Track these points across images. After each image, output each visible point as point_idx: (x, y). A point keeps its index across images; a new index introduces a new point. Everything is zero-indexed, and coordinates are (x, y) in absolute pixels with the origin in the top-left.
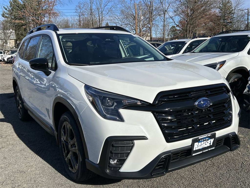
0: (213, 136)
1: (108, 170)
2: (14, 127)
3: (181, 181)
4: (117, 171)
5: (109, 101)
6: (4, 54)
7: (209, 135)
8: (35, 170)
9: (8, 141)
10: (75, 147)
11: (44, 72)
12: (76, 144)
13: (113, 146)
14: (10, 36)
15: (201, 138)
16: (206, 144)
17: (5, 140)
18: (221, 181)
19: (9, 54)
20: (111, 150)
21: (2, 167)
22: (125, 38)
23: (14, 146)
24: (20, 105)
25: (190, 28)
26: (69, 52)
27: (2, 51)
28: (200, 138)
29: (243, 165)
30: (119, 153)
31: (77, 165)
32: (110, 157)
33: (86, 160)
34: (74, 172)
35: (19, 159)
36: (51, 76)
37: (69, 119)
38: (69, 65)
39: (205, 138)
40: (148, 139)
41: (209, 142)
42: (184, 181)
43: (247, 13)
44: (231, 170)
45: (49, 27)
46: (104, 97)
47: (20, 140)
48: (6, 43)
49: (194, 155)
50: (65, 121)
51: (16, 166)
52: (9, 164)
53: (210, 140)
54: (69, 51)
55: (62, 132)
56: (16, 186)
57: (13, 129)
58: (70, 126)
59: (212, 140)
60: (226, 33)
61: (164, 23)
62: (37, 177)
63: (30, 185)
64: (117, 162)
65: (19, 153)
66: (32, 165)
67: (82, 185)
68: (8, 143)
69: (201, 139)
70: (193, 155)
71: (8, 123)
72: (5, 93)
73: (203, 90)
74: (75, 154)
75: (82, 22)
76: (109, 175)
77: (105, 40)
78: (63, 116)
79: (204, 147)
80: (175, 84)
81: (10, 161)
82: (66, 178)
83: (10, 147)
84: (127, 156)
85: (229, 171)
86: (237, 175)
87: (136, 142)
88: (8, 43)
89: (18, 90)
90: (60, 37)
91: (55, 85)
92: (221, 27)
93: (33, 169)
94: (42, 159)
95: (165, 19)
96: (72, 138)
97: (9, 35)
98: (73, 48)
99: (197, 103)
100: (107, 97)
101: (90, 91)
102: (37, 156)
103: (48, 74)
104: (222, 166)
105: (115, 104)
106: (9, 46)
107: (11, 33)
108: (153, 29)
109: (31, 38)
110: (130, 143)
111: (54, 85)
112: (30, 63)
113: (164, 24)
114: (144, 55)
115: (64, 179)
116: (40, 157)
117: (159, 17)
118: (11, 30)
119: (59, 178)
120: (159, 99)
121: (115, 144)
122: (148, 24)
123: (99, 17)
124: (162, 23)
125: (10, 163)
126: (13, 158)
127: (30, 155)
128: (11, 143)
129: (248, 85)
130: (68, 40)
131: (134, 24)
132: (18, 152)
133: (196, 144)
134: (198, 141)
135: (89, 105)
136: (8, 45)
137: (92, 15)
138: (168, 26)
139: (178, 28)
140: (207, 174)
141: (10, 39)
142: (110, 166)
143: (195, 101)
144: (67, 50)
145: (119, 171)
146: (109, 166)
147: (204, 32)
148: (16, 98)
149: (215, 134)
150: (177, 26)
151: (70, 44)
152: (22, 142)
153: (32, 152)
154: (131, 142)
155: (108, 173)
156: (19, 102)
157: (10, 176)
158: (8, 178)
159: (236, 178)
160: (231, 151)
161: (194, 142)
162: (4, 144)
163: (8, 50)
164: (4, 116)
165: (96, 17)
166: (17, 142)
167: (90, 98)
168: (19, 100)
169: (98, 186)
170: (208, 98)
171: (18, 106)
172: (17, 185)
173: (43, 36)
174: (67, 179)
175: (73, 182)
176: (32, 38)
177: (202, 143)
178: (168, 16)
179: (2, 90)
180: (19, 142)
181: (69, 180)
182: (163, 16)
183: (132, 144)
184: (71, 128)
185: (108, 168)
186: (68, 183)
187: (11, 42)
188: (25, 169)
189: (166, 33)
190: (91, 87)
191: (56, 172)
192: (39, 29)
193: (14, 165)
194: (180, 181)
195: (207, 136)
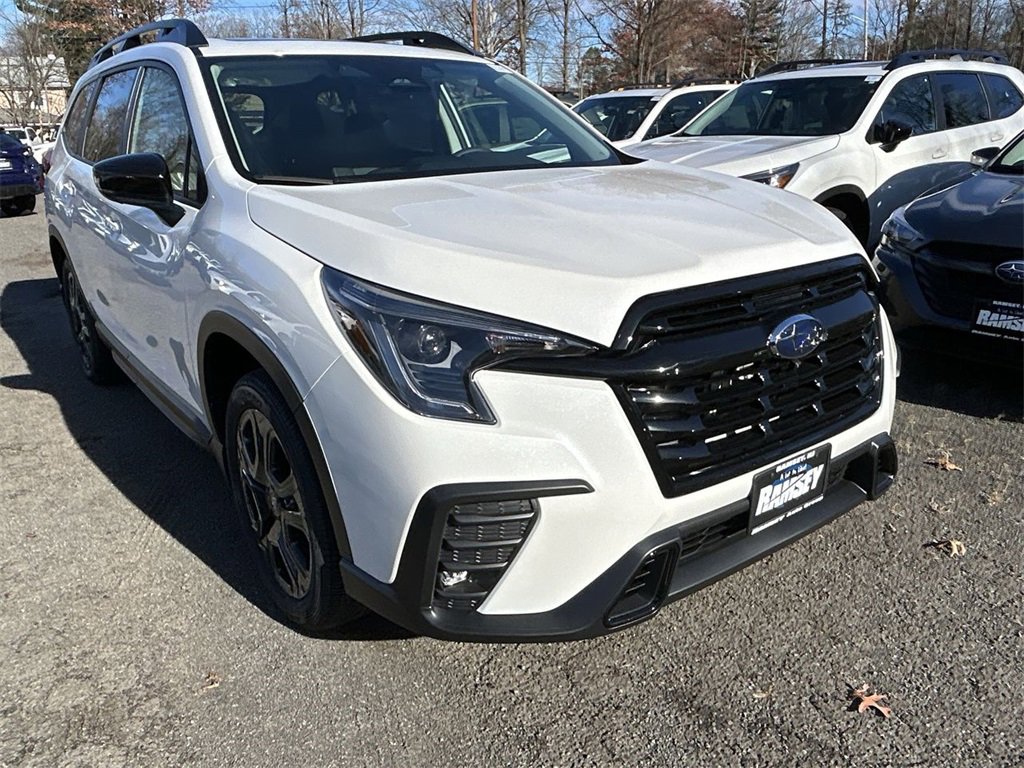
0: (824, 455)
1: (433, 609)
2: (64, 410)
3: (689, 608)
4: (469, 612)
5: (429, 338)
6: (32, 140)
7: (810, 455)
8: (145, 585)
9: (42, 465)
10: (296, 509)
11: (158, 212)
12: (298, 497)
13: (452, 522)
14: (47, 77)
15: (784, 467)
16: (796, 488)
17: (34, 461)
18: (829, 601)
19: (48, 139)
20: (446, 538)
21: (19, 575)
22: (464, 79)
23: (65, 484)
24: (84, 328)
25: (647, 55)
26: (255, 132)
27: (22, 129)
28: (779, 469)
29: (890, 537)
30: (477, 549)
31: (305, 576)
32: (440, 563)
33: (341, 563)
34: (295, 595)
35: (84, 537)
36: (184, 226)
37: (266, 402)
38: (255, 185)
39: (796, 467)
40: (593, 490)
41: (808, 480)
42: (702, 608)
43: (822, 11)
44: (854, 557)
45: (168, 31)
46: (407, 321)
47: (90, 461)
48: (39, 103)
49: (755, 531)
50: (250, 405)
51: (73, 570)
52: (48, 560)
53: (809, 473)
54: (254, 128)
55: (241, 445)
56: (75, 654)
57: (61, 417)
58: (271, 430)
59: (817, 471)
60: (788, 68)
61: (565, 38)
62: (155, 614)
63: (128, 649)
64: (468, 576)
65: (85, 515)
66: (136, 564)
67: (330, 642)
68: (43, 472)
69: (783, 472)
70: (753, 533)
71: (42, 395)
72: (36, 278)
73: (795, 284)
74: (295, 534)
75: (295, 30)
76: (440, 627)
77: (391, 85)
78: (243, 388)
79: (790, 499)
80: (695, 263)
81: (51, 546)
82: (268, 615)
83: (52, 488)
84: (509, 557)
85: (847, 560)
86: (878, 578)
87: (544, 503)
88: (45, 102)
89: (70, 275)
90: (215, 70)
91: (202, 258)
92: (743, 55)
93: (139, 580)
94: (174, 535)
95: (568, 25)
96: (281, 475)
97: (45, 72)
98: (268, 116)
99: (778, 337)
100: (423, 323)
101: (347, 296)
102: (152, 523)
103: (171, 217)
104: (821, 542)
105: (455, 348)
106: (46, 111)
107: (51, 66)
108: (530, 57)
109: (105, 77)
110: (523, 509)
111: (198, 258)
112: (97, 174)
113: (566, 42)
114: (513, 141)
115: (261, 621)
116: (164, 528)
117: (549, 16)
118: (52, 56)
119: (239, 616)
120: (638, 327)
121: (460, 514)
122: (513, 41)
123: (352, 13)
124: (559, 38)
125: (52, 557)
126: (63, 534)
127: (127, 519)
128: (53, 472)
129: (879, 247)
130: (244, 83)
131: (469, 39)
132: (83, 511)
133: (766, 491)
134: (771, 479)
135: (344, 352)
136: (44, 108)
137: (327, 6)
138: (579, 48)
139: (609, 55)
140: (776, 578)
141: (49, 88)
142: (442, 596)
143: (771, 329)
144: (248, 124)
145: (478, 610)
146: (437, 595)
147: (690, 69)
148: (69, 302)
149: (829, 446)
150: (609, 47)
151: (255, 104)
152: (93, 468)
153: (135, 507)
154: (525, 503)
155: (433, 623)
156: (78, 317)
157: (48, 611)
158: (43, 624)
159: (876, 588)
160: (870, 498)
161: (759, 483)
162: (27, 479)
163: (44, 127)
164: (30, 367)
165: (340, 12)
166: (78, 470)
167: (343, 319)
168: (78, 308)
169: (391, 642)
170: (809, 313)
171: (76, 328)
172: (76, 652)
173: (146, 68)
174: (268, 618)
175: (292, 633)
176: (108, 76)
177: (786, 483)
178: (576, 15)
179: (25, 268)
180: (84, 468)
181: (276, 624)
182: (561, 13)
183: (530, 512)
184: (274, 434)
185: (432, 601)
186: (275, 637)
187: (54, 97)
188: (107, 582)
189: (573, 71)
190: (349, 278)
191: (228, 589)
192: (134, 42)
193: (66, 564)
194: (685, 609)
195: (803, 458)
